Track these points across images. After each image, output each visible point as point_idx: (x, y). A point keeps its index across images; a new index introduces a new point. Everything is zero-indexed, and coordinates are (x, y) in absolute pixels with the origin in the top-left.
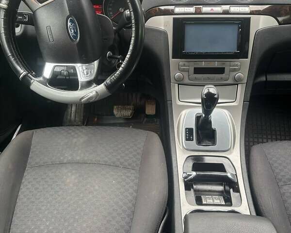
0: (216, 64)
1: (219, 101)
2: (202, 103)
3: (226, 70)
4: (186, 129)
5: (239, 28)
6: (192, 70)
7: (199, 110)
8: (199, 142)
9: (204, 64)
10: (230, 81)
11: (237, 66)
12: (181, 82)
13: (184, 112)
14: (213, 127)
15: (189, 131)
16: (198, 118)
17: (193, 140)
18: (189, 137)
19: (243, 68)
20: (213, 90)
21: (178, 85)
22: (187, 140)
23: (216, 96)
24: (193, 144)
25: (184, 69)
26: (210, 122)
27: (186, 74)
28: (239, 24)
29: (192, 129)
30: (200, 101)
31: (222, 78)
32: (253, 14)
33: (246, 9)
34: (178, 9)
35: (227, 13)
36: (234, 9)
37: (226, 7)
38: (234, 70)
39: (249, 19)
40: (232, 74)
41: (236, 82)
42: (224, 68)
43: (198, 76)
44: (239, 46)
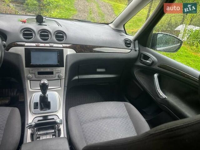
0: (48, 70)
1: (49, 88)
4: (34, 103)
5: (58, 53)
6: (37, 73)
7: (40, 93)
8: (42, 109)
9: (42, 70)
10: (57, 78)
11: (59, 70)
12: (31, 79)
13: (34, 94)
14: (49, 100)
15: (36, 104)
16: (41, 97)
17: (38, 108)
18: (36, 107)
19: (62, 71)
20: (46, 82)
21: (30, 81)
22: (34, 109)
23: (47, 84)
24: (38, 110)
25: (32, 72)
26: (47, 98)
27: (33, 75)
28: (58, 51)
29: (38, 103)
30: (40, 88)
31: (52, 76)
32: (64, 48)
33: (61, 46)
34: (27, 44)
35: (52, 47)
36: (55, 45)
37: (51, 44)
38: (58, 73)
39: (63, 50)
40: (57, 74)
41: (60, 78)
42: (53, 72)
43: (40, 76)
44: (59, 62)
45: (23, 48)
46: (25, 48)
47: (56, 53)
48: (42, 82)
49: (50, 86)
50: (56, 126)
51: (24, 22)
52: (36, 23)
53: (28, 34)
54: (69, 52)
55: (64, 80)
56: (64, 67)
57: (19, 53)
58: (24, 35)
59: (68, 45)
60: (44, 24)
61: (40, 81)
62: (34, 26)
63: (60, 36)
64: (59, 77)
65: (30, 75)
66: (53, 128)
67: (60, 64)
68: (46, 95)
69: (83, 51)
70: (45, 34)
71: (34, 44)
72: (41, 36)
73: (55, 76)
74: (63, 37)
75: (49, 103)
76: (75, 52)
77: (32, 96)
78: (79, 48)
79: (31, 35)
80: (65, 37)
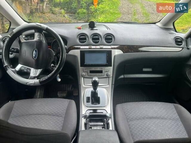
0: (98, 69)
1: (99, 85)
2: (92, 86)
3: (103, 71)
4: (87, 97)
5: (107, 54)
6: (89, 72)
7: (92, 89)
8: (93, 103)
9: (93, 69)
10: (105, 76)
11: (107, 69)
12: (85, 77)
13: (86, 90)
14: (99, 96)
15: (88, 99)
16: (92, 92)
17: (90, 102)
18: (88, 101)
19: (110, 70)
20: (97, 79)
21: (84, 78)
22: (87, 102)
23: (98, 82)
24: (90, 104)
25: (86, 71)
26: (97, 94)
27: (86, 73)
28: (107, 52)
29: (90, 97)
30: (91, 85)
31: (102, 75)
32: (113, 49)
33: (110, 47)
34: (82, 47)
35: (102, 48)
36: (104, 47)
37: (101, 46)
38: (107, 71)
39: (111, 51)
40: (106, 73)
41: (108, 76)
42: (102, 71)
43: (91, 74)
44: (107, 61)
45: (79, 51)
46: (80, 51)
48: (94, 79)
49: (101, 83)
50: (105, 120)
51: (80, 29)
52: (89, 28)
53: (82, 38)
54: (117, 52)
55: (111, 78)
56: (111, 66)
57: (76, 55)
58: (80, 39)
59: (116, 47)
60: (95, 28)
61: (92, 78)
62: (87, 31)
63: (109, 38)
64: (107, 75)
65: (84, 74)
66: (102, 121)
67: (109, 64)
68: (97, 91)
69: (130, 51)
70: (96, 38)
71: (87, 47)
72: (93, 39)
73: (104, 74)
74: (111, 39)
75: (99, 98)
76: (122, 53)
77: (85, 92)
78: (126, 48)
79: (85, 39)
80: (113, 39)
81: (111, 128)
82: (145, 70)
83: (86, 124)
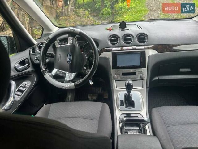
0: (131, 71)
1: (133, 88)
4: (120, 101)
5: (140, 55)
6: (121, 74)
7: (126, 92)
8: (127, 107)
9: (126, 71)
10: (139, 78)
11: (141, 71)
12: (117, 79)
13: (119, 93)
14: (133, 99)
15: (122, 102)
16: (125, 95)
17: (123, 106)
18: (122, 104)
19: (144, 72)
20: (131, 82)
21: (116, 81)
22: (121, 106)
23: (132, 84)
24: (124, 107)
25: (118, 73)
26: (131, 97)
27: (119, 76)
28: (140, 53)
29: (123, 101)
30: (125, 88)
31: (135, 77)
32: (146, 49)
33: (143, 47)
34: (113, 49)
35: (135, 49)
36: (137, 47)
37: (134, 47)
38: (140, 73)
39: (145, 51)
40: (140, 75)
41: (142, 79)
42: (136, 73)
43: (124, 76)
44: (141, 63)
45: (110, 53)
46: (112, 53)
47: (139, 55)
48: (127, 82)
49: (135, 86)
50: (141, 124)
51: (110, 30)
52: (120, 29)
53: (114, 39)
54: (151, 53)
55: (146, 81)
56: (146, 68)
57: (107, 57)
58: (111, 41)
59: (150, 46)
60: (126, 29)
62: (117, 32)
63: (142, 38)
64: (141, 77)
65: (116, 76)
66: (137, 125)
67: (143, 65)
68: (130, 94)
69: (166, 50)
70: (128, 39)
71: (119, 49)
72: (125, 40)
73: (138, 76)
74: (144, 39)
75: (133, 101)
76: (157, 53)
77: (118, 95)
78: (161, 48)
79: (117, 40)
80: (146, 39)
81: (148, 134)
82: (182, 70)
83: (121, 129)
